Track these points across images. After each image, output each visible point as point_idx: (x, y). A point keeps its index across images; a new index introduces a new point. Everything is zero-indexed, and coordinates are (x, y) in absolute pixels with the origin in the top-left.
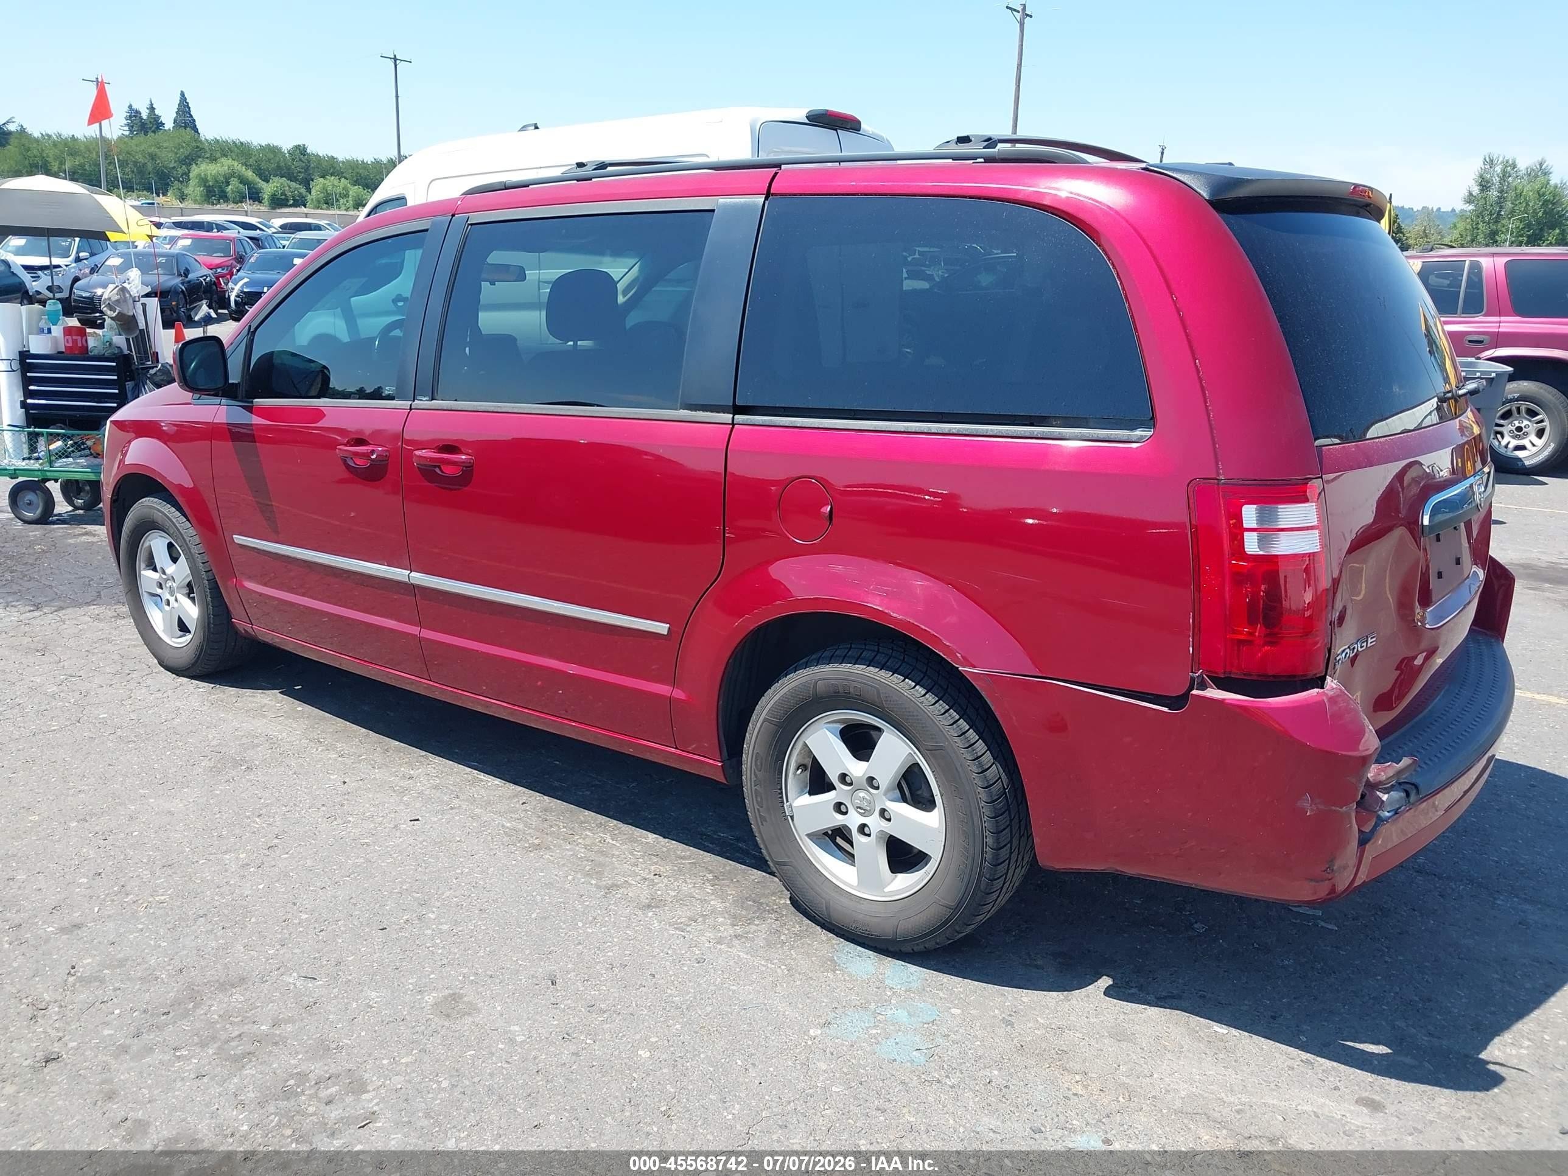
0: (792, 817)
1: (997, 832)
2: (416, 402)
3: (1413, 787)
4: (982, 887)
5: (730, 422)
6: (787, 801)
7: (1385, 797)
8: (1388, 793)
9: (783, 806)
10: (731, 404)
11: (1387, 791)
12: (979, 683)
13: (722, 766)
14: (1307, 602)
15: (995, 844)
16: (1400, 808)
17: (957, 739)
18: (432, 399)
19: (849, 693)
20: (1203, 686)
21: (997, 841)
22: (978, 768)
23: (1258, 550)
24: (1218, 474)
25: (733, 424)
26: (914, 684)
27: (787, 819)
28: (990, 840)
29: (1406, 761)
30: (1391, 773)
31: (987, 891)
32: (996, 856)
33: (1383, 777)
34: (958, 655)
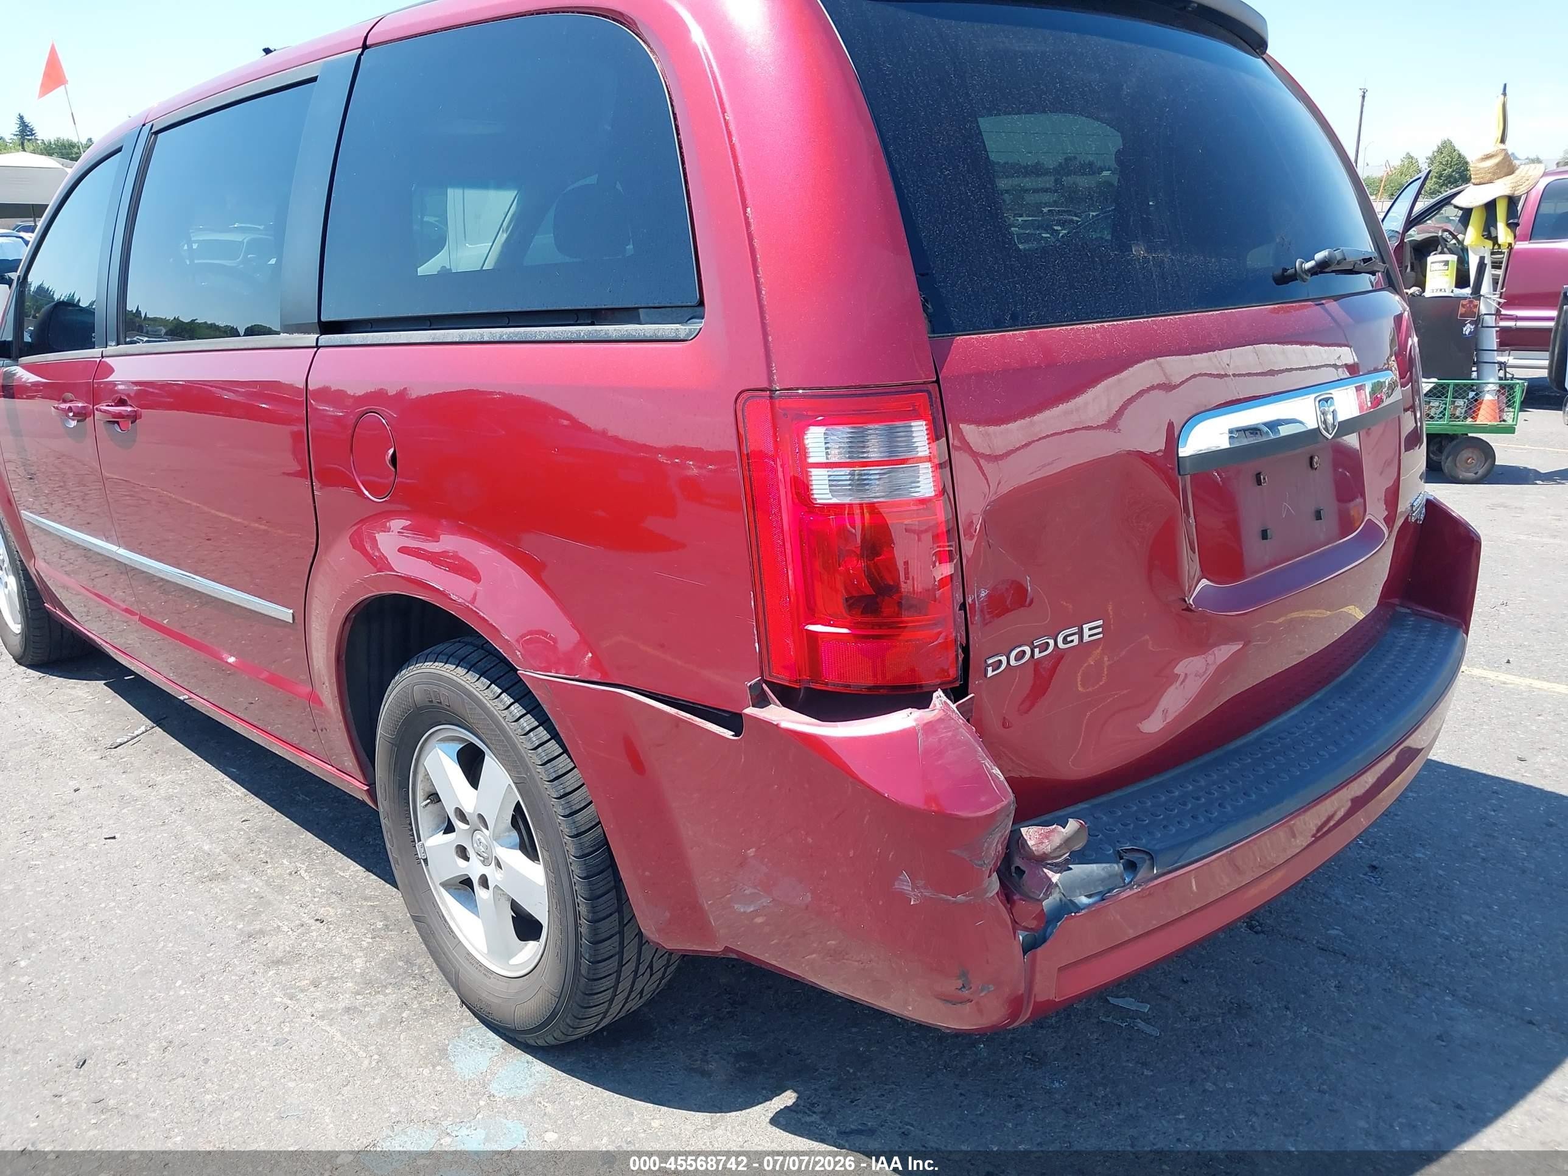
0: (426, 861)
1: (592, 899)
2: (108, 348)
3: (1147, 857)
4: (583, 972)
5: (315, 344)
6: (419, 840)
7: (1055, 878)
8: (1060, 872)
9: (415, 846)
10: (316, 321)
11: (1062, 868)
12: (539, 693)
13: (368, 790)
14: (937, 579)
15: (590, 915)
16: (1110, 891)
17: (540, 769)
18: (118, 344)
19: (441, 703)
20: (761, 701)
21: (593, 910)
22: (564, 809)
23: (830, 496)
24: (770, 381)
25: (318, 347)
26: (499, 691)
27: (420, 863)
28: (583, 909)
29: (1073, 825)
30: (1057, 840)
31: (591, 977)
32: (594, 931)
33: (1047, 847)
34: (518, 653)
